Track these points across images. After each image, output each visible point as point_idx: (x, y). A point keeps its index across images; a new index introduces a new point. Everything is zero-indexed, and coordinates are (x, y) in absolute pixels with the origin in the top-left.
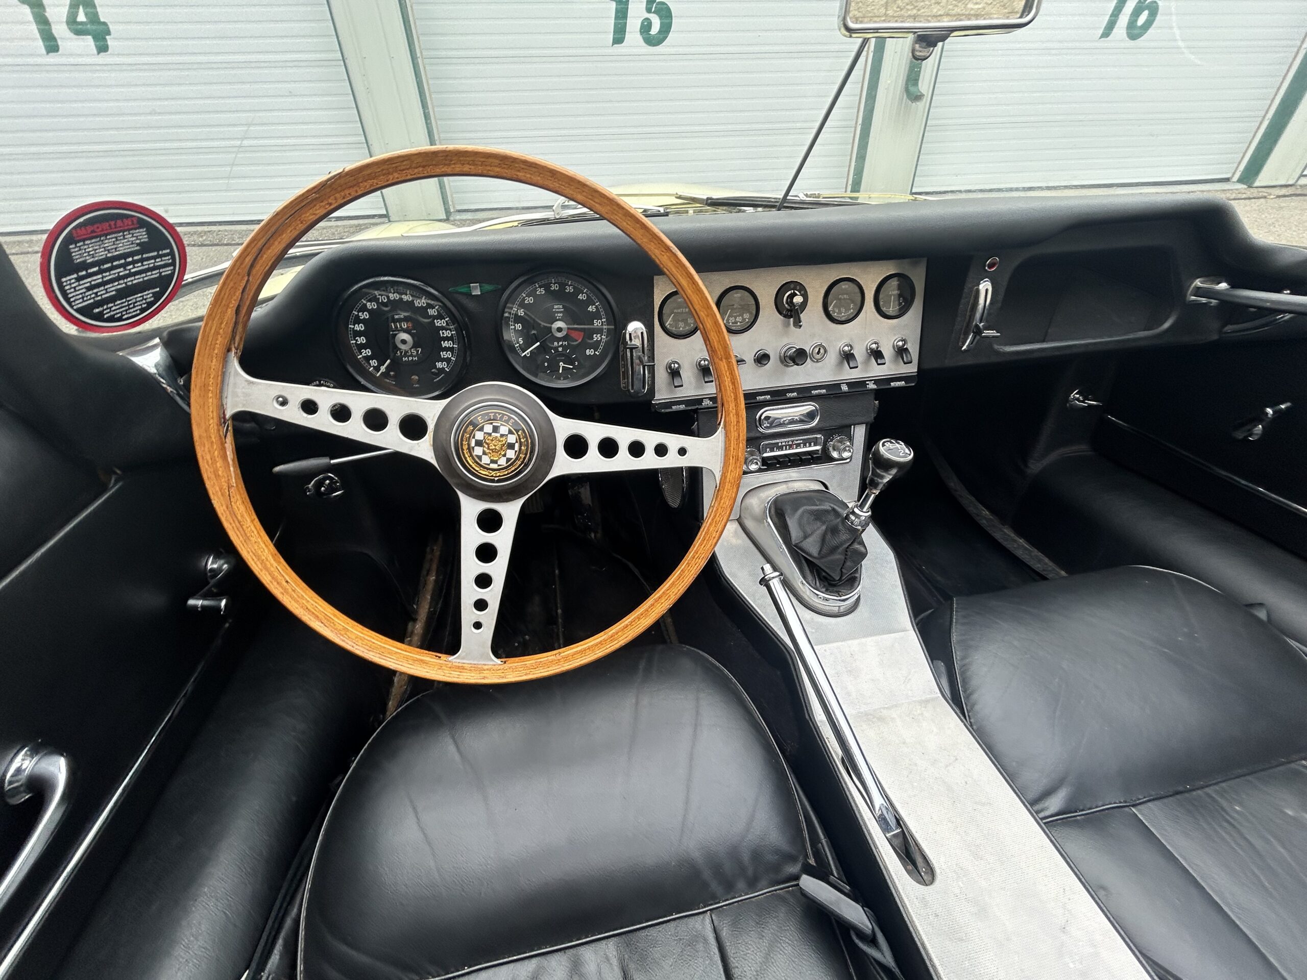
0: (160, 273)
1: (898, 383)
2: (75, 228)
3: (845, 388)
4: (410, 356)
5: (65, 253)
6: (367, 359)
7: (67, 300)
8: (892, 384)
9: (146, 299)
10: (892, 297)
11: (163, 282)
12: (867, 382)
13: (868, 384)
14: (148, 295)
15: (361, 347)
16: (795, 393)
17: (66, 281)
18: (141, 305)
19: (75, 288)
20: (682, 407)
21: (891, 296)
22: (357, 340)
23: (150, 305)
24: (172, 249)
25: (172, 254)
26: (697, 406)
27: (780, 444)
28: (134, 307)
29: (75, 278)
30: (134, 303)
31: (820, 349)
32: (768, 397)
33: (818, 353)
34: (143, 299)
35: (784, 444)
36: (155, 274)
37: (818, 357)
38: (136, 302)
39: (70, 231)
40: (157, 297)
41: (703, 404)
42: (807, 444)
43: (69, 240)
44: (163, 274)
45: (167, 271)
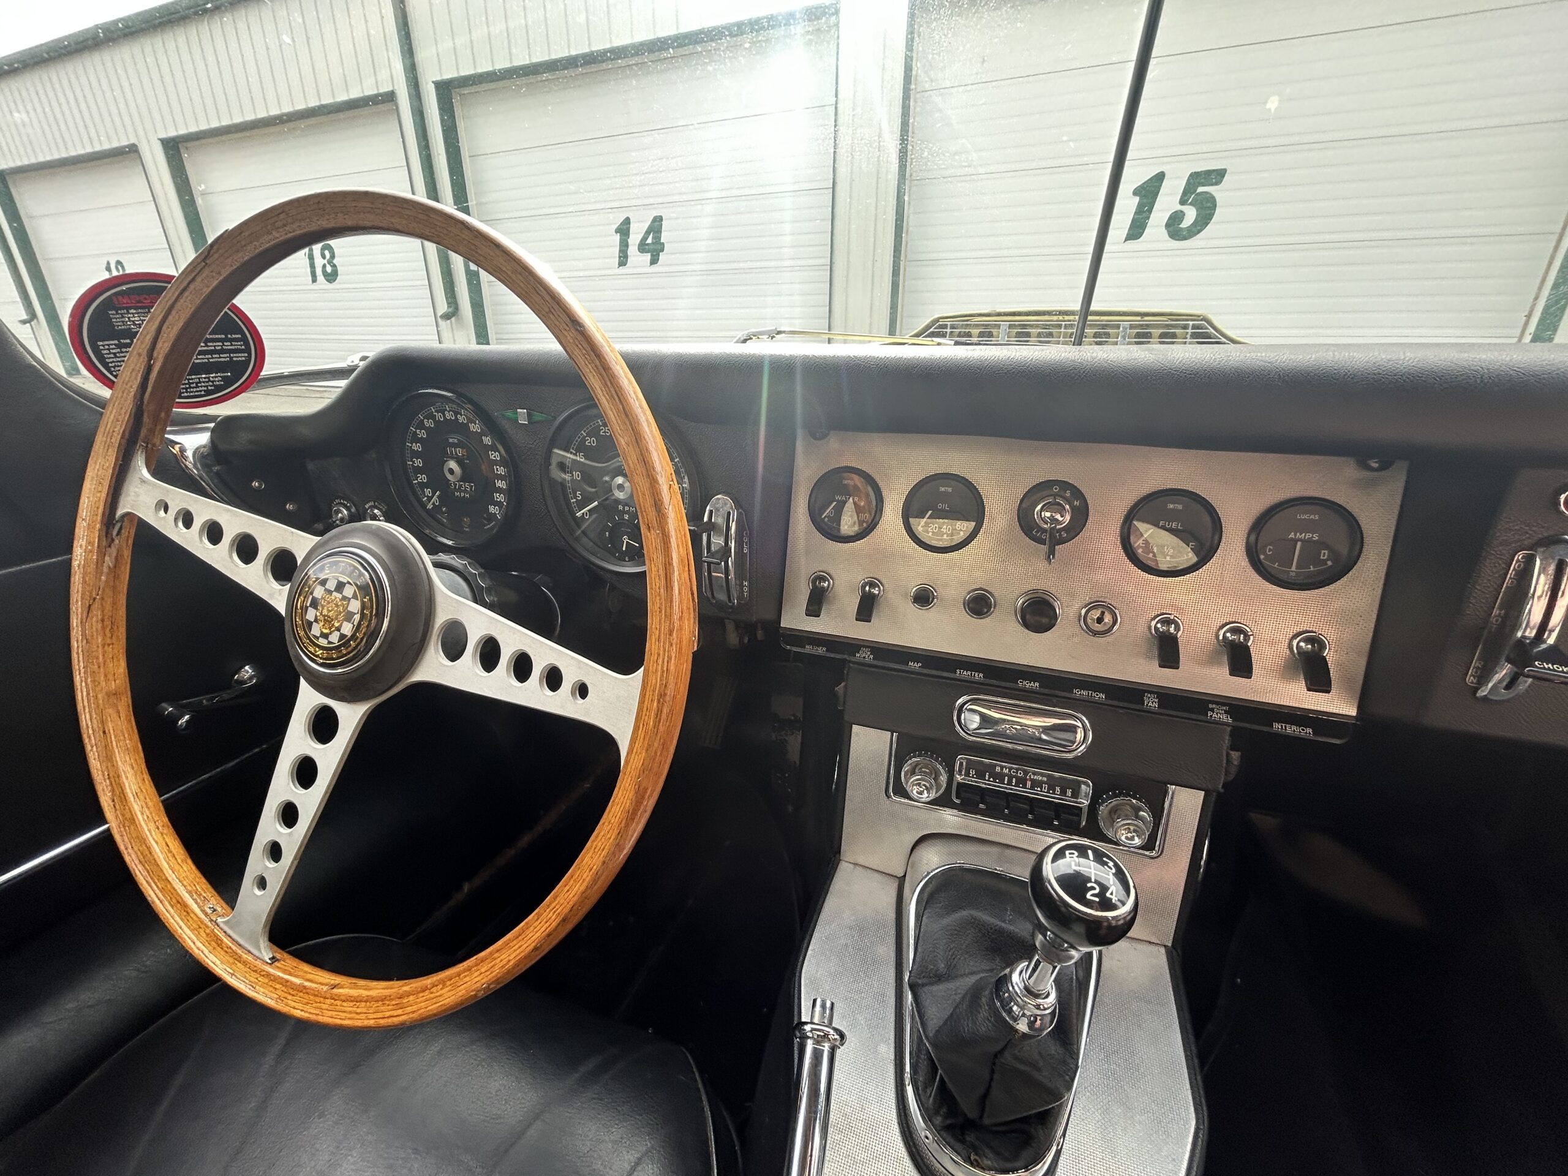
0: (231, 358)
1: (1294, 728)
2: (115, 294)
3: (1152, 703)
4: (462, 491)
5: (101, 315)
6: (422, 485)
7: (106, 365)
8: (1277, 726)
9: (213, 382)
10: (1299, 544)
11: (238, 369)
12: (1211, 706)
13: (1212, 710)
14: (216, 377)
15: (418, 470)
16: (1037, 684)
17: (103, 346)
18: (207, 386)
19: (115, 354)
20: (821, 651)
21: (1295, 541)
22: (414, 462)
23: (218, 389)
24: (243, 334)
25: (244, 339)
26: (845, 656)
27: (998, 769)
28: (197, 387)
29: (115, 344)
30: (197, 383)
31: (1103, 613)
32: (979, 676)
33: (1100, 620)
34: (209, 381)
35: (1006, 771)
36: (224, 358)
37: (1098, 627)
38: (200, 382)
39: (110, 297)
40: (228, 382)
41: (858, 655)
42: (1058, 789)
43: (108, 305)
44: (235, 359)
45: (241, 357)
